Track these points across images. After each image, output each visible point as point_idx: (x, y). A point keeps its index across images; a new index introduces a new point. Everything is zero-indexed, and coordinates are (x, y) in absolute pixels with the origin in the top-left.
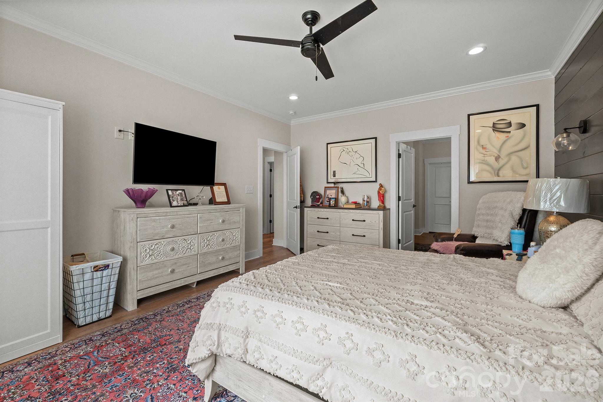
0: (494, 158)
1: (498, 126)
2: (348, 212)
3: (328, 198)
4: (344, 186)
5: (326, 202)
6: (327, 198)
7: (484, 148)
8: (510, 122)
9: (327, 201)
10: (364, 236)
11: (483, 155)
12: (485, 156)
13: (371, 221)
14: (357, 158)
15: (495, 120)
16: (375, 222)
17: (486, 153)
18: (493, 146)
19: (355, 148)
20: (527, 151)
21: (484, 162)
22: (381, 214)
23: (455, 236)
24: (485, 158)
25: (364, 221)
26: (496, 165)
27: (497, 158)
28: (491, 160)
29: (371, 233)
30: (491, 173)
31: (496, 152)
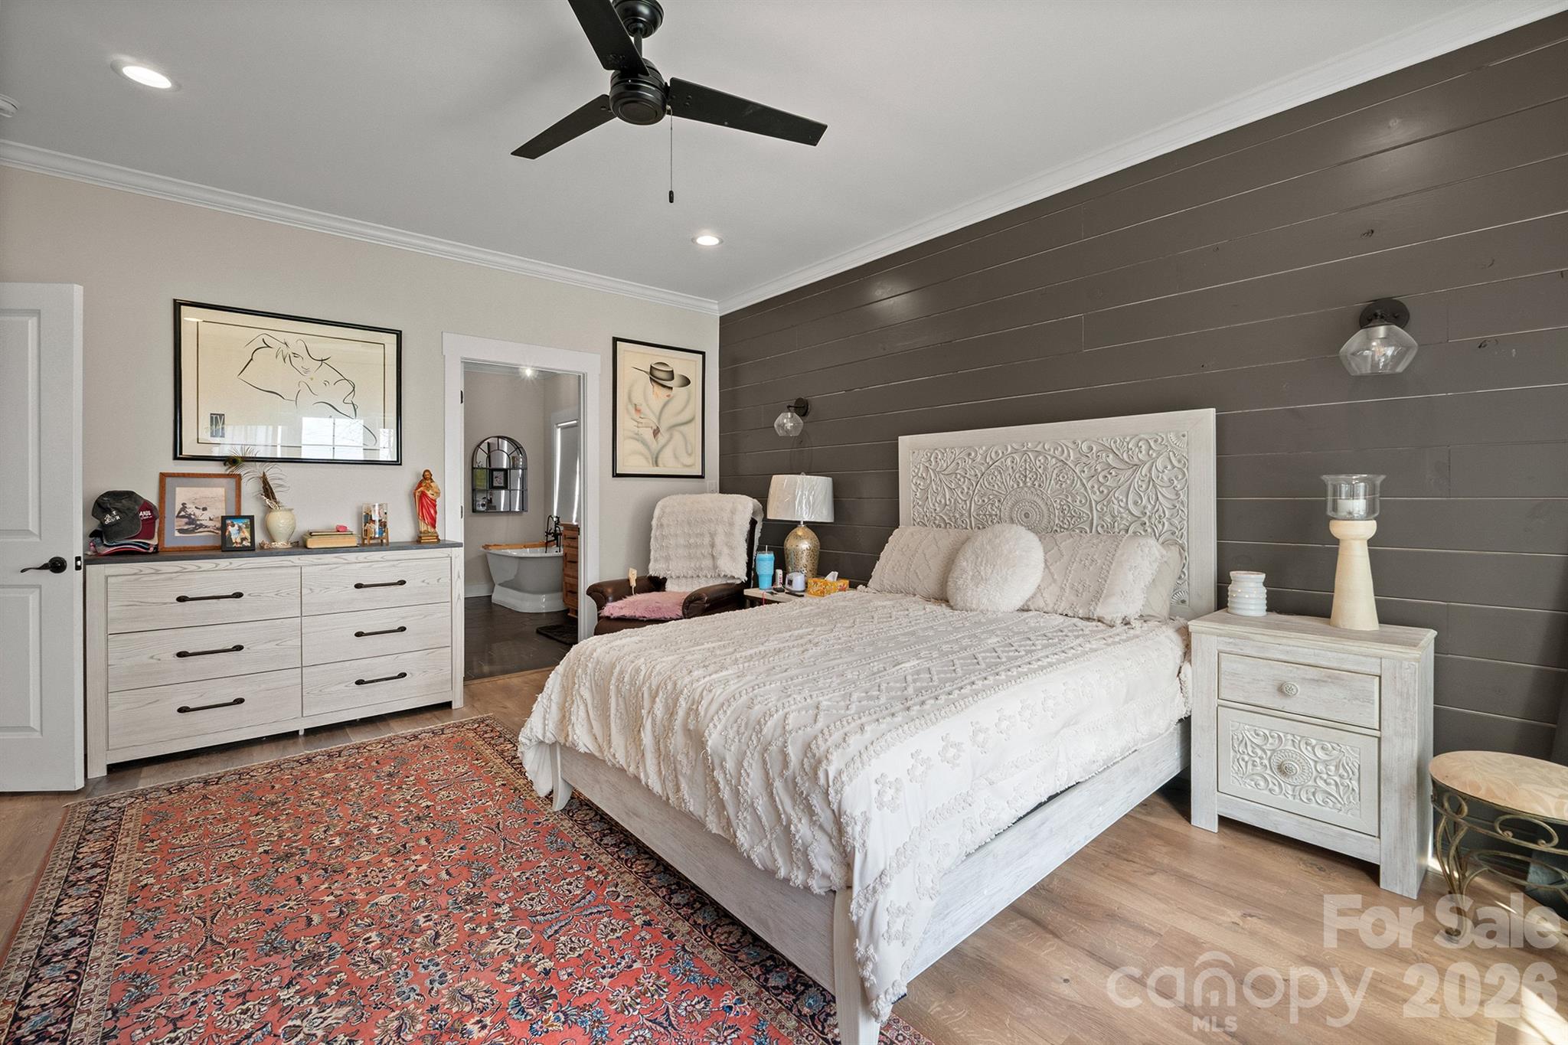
0: (652, 432)
1: (657, 373)
2: (335, 560)
3: (186, 520)
4: (273, 472)
5: (177, 534)
6: (178, 516)
7: (638, 410)
8: (672, 371)
9: (181, 531)
10: (403, 629)
11: (636, 424)
12: (640, 425)
13: (423, 581)
14: (326, 383)
15: (653, 361)
16: (438, 580)
17: (642, 420)
18: (649, 408)
19: (320, 348)
20: (692, 425)
21: (638, 438)
22: (456, 558)
23: (633, 584)
24: (639, 429)
25: (402, 583)
26: (655, 446)
27: (656, 432)
28: (648, 434)
29: (425, 617)
30: (647, 458)
31: (653, 420)
